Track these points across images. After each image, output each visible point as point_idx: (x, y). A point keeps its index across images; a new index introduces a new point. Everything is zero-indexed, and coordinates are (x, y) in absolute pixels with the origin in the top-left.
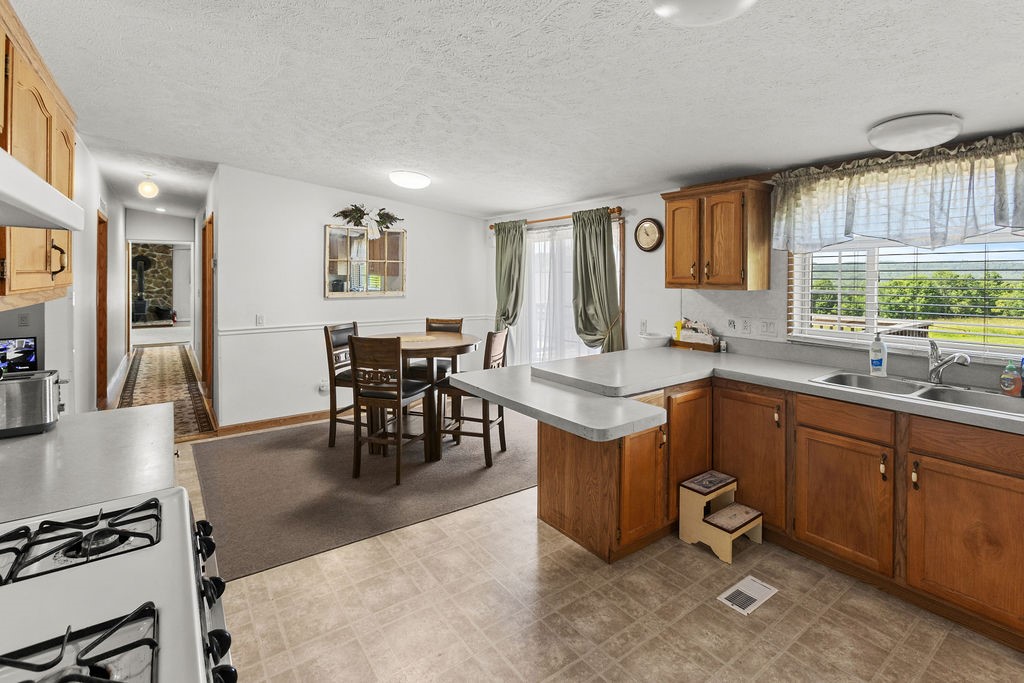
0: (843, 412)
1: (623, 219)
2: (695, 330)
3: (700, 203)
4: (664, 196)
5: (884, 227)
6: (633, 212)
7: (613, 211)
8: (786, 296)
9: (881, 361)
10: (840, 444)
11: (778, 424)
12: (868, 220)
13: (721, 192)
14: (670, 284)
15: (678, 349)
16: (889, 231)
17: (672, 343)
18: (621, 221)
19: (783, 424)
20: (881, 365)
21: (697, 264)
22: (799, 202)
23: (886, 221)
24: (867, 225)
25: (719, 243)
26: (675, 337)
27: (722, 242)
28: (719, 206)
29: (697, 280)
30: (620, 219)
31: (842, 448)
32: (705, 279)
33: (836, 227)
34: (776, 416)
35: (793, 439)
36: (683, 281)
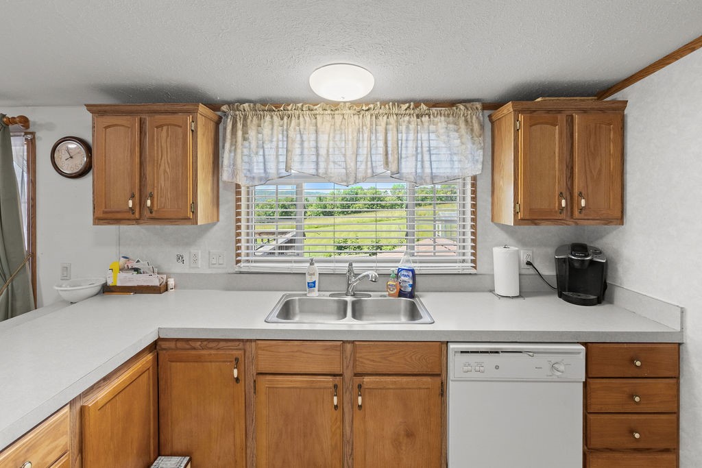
0: (300, 351)
1: (33, 134)
2: (137, 270)
3: (142, 123)
4: (90, 107)
5: (313, 166)
6: (50, 127)
7: (12, 121)
8: (234, 227)
9: (314, 283)
10: (298, 385)
11: (237, 380)
12: (302, 159)
13: (166, 112)
14: (99, 220)
15: (114, 295)
16: (317, 170)
17: (107, 289)
18: (29, 137)
19: (242, 378)
20: (315, 287)
21: (137, 196)
22: (247, 136)
23: (315, 160)
24: (302, 162)
25: (165, 171)
26: (110, 283)
27: (168, 170)
28: (165, 128)
29: (137, 215)
30: (26, 134)
31: (300, 388)
32: (147, 213)
33: (278, 162)
34: (235, 371)
35: (252, 391)
36: (119, 216)
